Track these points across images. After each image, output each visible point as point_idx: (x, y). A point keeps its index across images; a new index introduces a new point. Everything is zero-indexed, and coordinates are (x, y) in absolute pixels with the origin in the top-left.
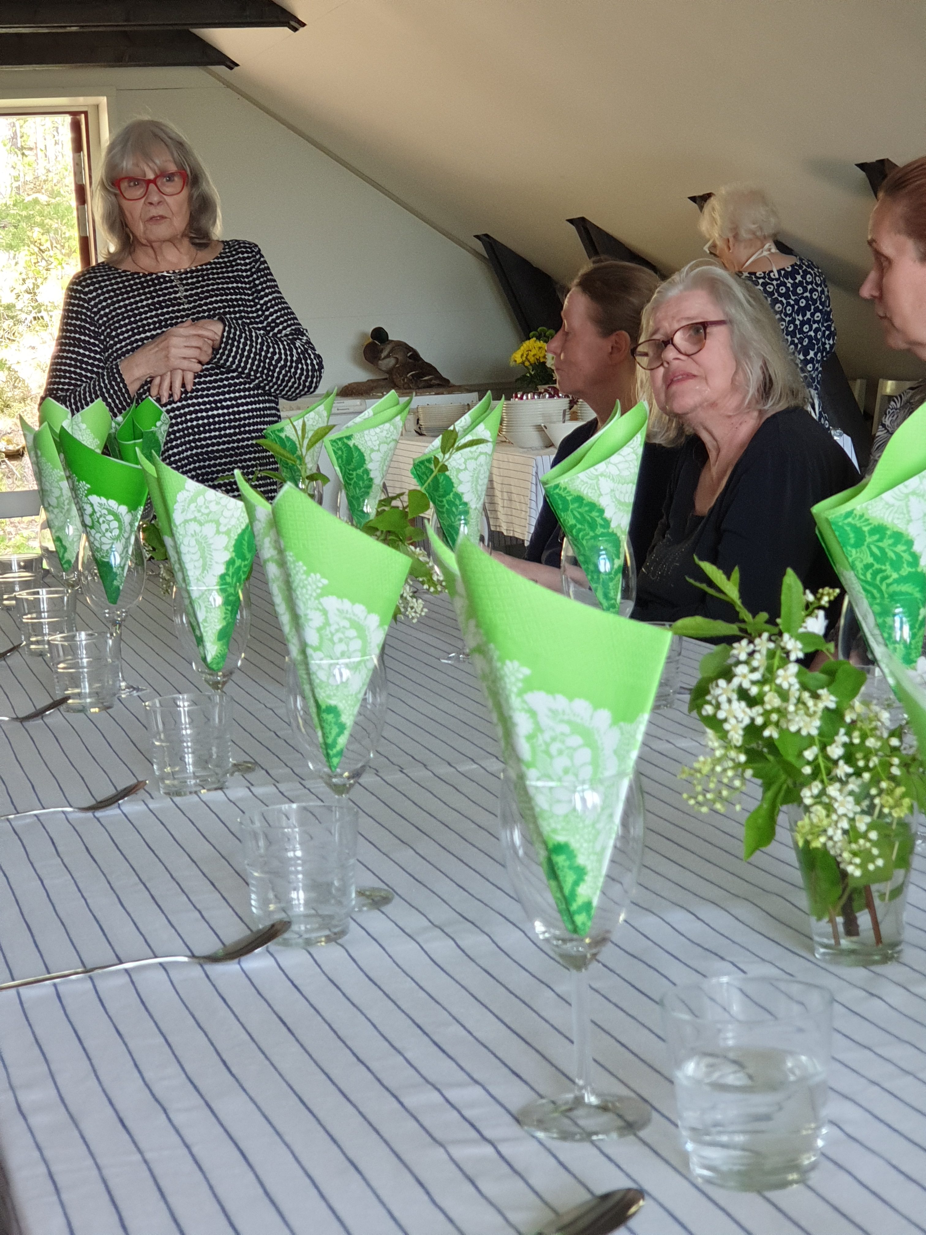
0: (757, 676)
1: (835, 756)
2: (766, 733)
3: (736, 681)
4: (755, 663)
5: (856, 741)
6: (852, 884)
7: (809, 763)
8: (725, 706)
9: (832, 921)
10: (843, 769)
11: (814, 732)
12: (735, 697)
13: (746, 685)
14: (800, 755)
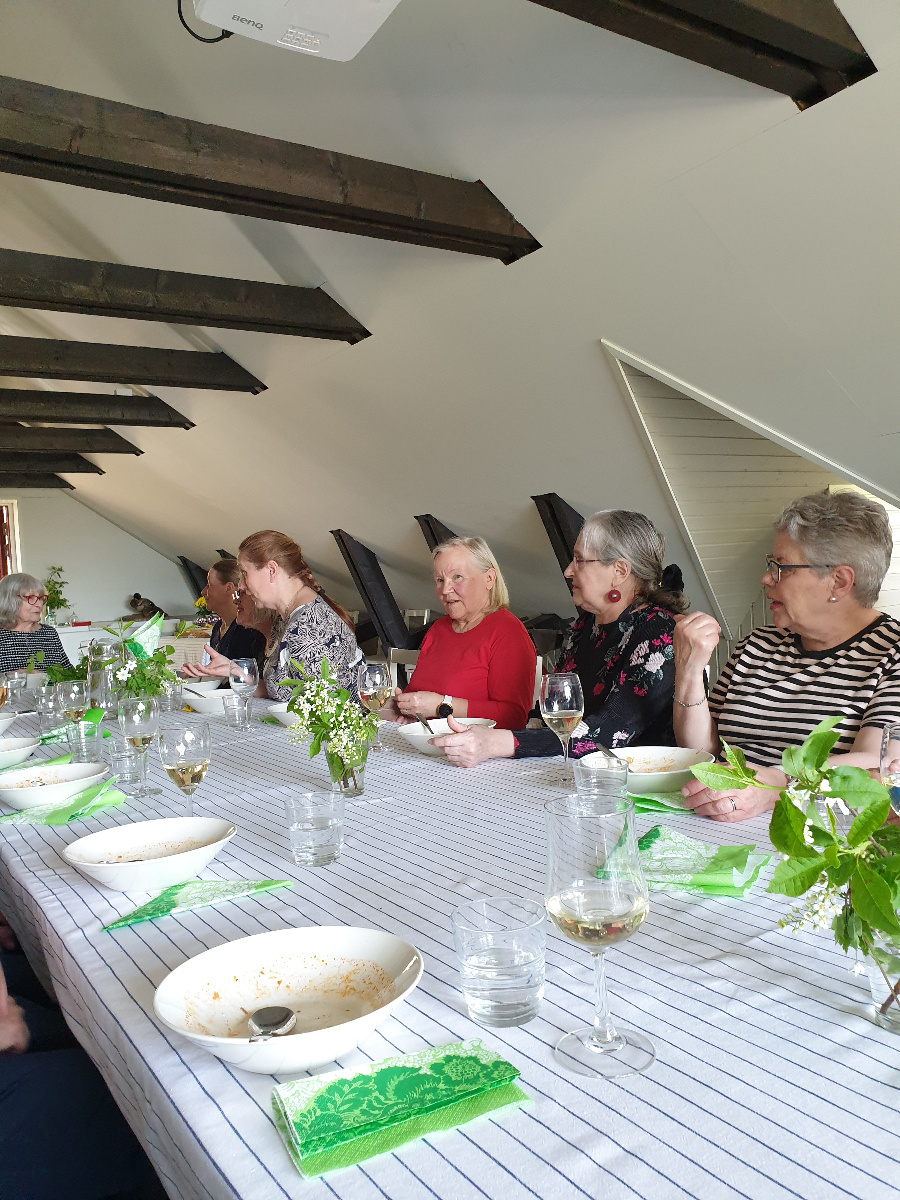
0: (313, 694)
1: (341, 720)
2: (317, 714)
3: (306, 696)
4: (312, 690)
5: (348, 715)
6: (347, 767)
7: (332, 723)
8: (302, 704)
9: (339, 783)
10: (344, 725)
11: (334, 712)
12: (305, 701)
13: (310, 697)
14: (329, 721)
